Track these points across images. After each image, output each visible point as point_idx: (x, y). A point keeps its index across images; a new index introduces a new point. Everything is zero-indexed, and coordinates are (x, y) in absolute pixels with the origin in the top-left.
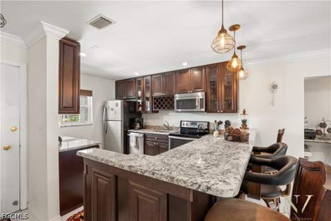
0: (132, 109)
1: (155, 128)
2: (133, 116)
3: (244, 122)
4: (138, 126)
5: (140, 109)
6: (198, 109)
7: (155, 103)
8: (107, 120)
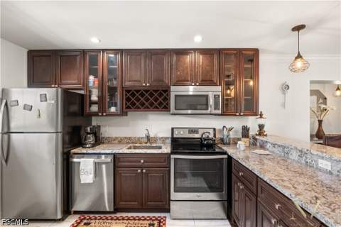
0: (75, 108)
1: (121, 141)
2: (78, 121)
3: (261, 127)
4: (91, 139)
5: (95, 108)
6: (211, 110)
7: (128, 99)
8: (9, 133)
